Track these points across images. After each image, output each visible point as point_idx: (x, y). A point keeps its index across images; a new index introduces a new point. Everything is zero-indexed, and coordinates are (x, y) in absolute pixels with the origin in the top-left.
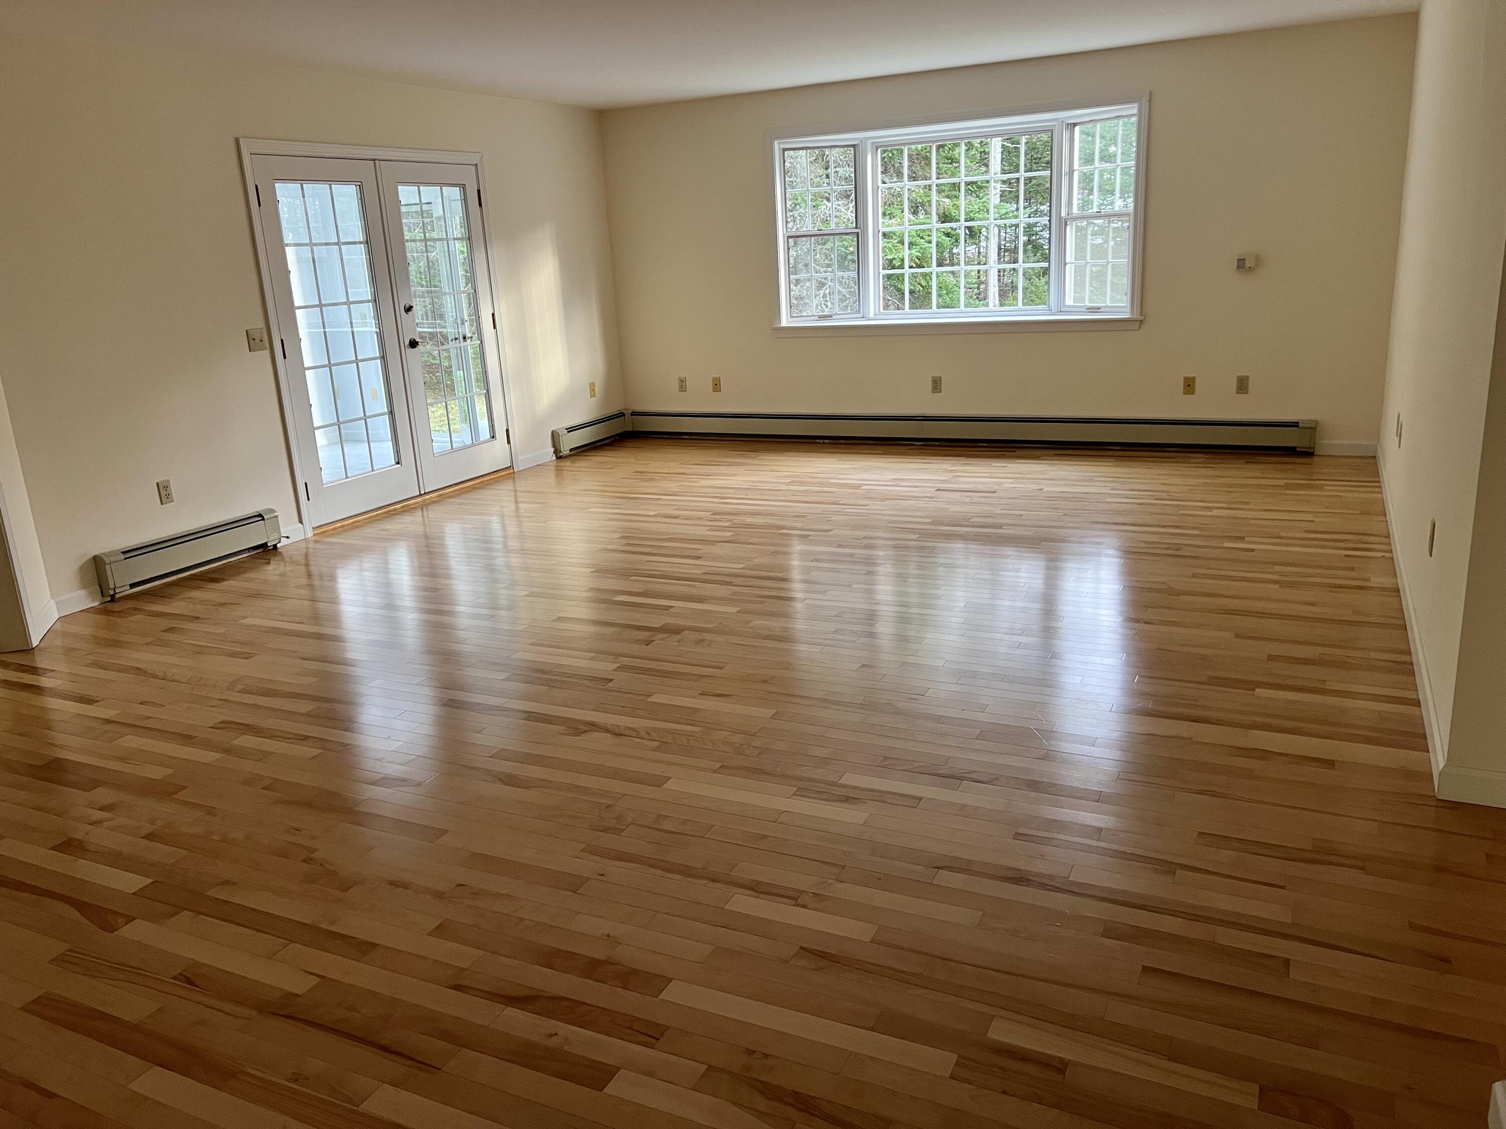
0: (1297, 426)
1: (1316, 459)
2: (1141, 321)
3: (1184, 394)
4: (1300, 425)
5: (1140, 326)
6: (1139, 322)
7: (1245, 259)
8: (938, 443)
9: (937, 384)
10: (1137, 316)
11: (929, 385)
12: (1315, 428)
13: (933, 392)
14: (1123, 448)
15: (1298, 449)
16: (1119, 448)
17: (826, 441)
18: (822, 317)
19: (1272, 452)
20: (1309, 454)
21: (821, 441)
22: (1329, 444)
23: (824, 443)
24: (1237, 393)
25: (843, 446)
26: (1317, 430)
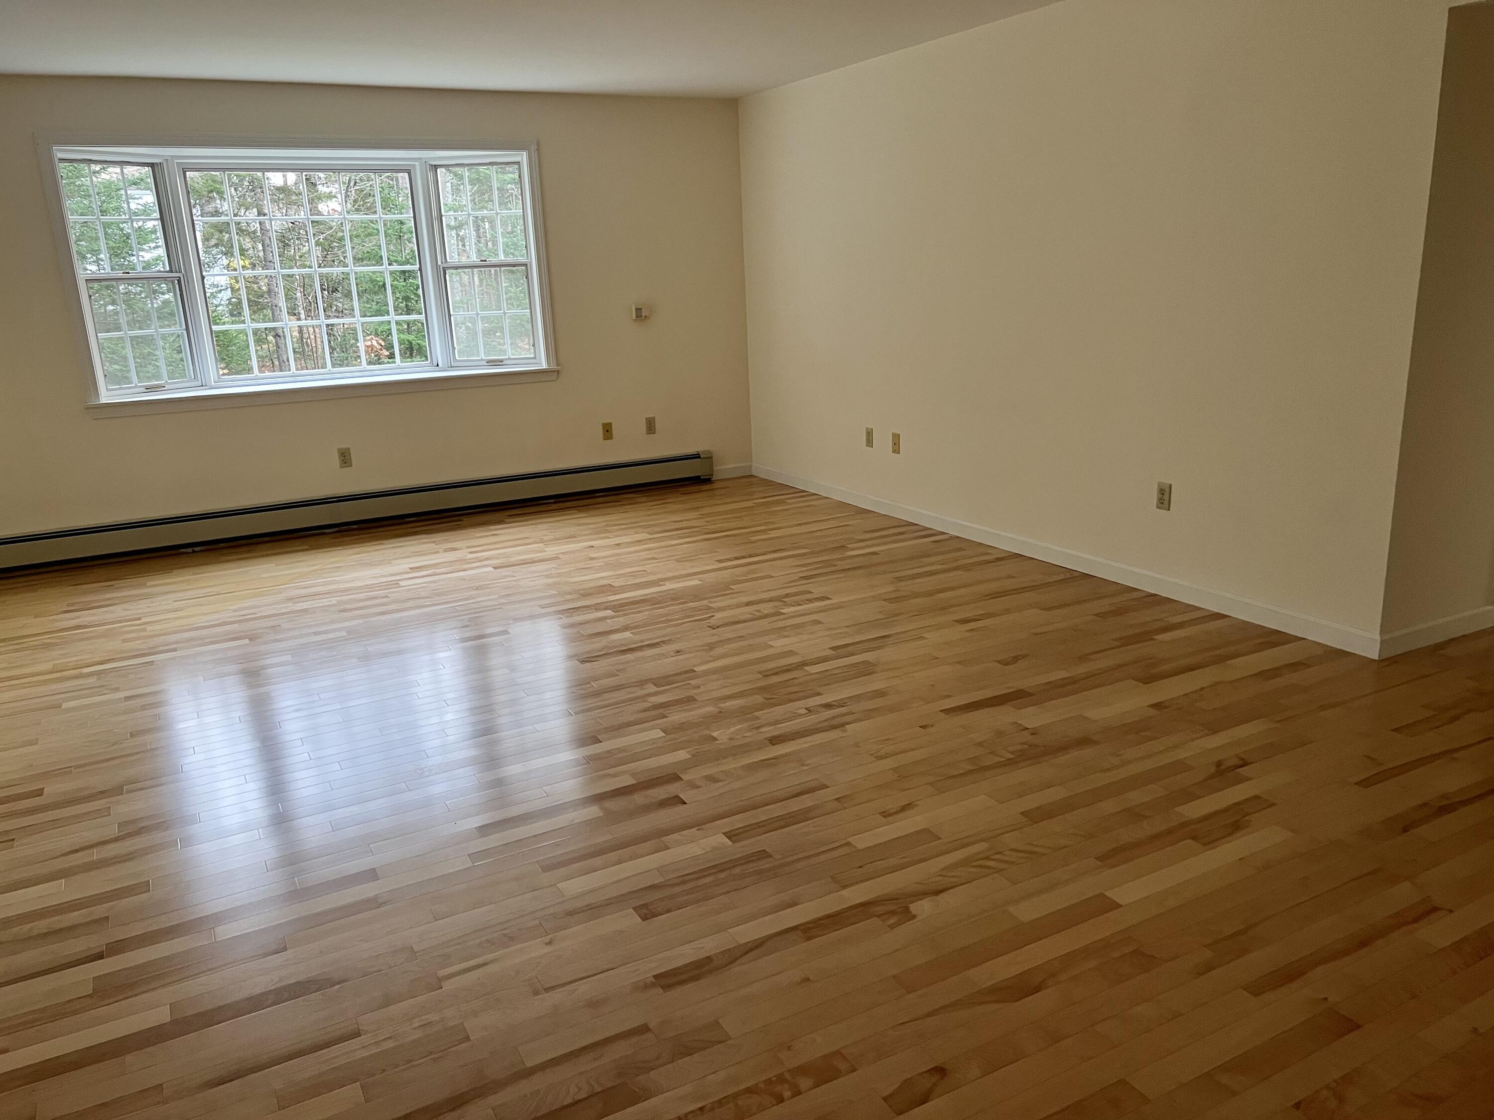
0: (699, 457)
1: (715, 486)
2: (558, 372)
3: (604, 439)
4: (702, 456)
5: (557, 378)
6: (556, 373)
7: (641, 309)
8: (355, 527)
9: (345, 458)
10: (553, 367)
11: (336, 459)
12: (712, 458)
13: (341, 467)
14: (557, 500)
15: (702, 478)
16: (552, 501)
17: (196, 549)
18: (149, 389)
19: (681, 484)
20: (708, 481)
21: (190, 550)
22: (724, 468)
23: (194, 552)
24: (647, 434)
25: (225, 551)
26: (713, 459)
